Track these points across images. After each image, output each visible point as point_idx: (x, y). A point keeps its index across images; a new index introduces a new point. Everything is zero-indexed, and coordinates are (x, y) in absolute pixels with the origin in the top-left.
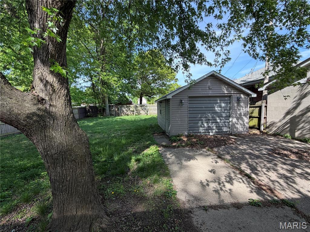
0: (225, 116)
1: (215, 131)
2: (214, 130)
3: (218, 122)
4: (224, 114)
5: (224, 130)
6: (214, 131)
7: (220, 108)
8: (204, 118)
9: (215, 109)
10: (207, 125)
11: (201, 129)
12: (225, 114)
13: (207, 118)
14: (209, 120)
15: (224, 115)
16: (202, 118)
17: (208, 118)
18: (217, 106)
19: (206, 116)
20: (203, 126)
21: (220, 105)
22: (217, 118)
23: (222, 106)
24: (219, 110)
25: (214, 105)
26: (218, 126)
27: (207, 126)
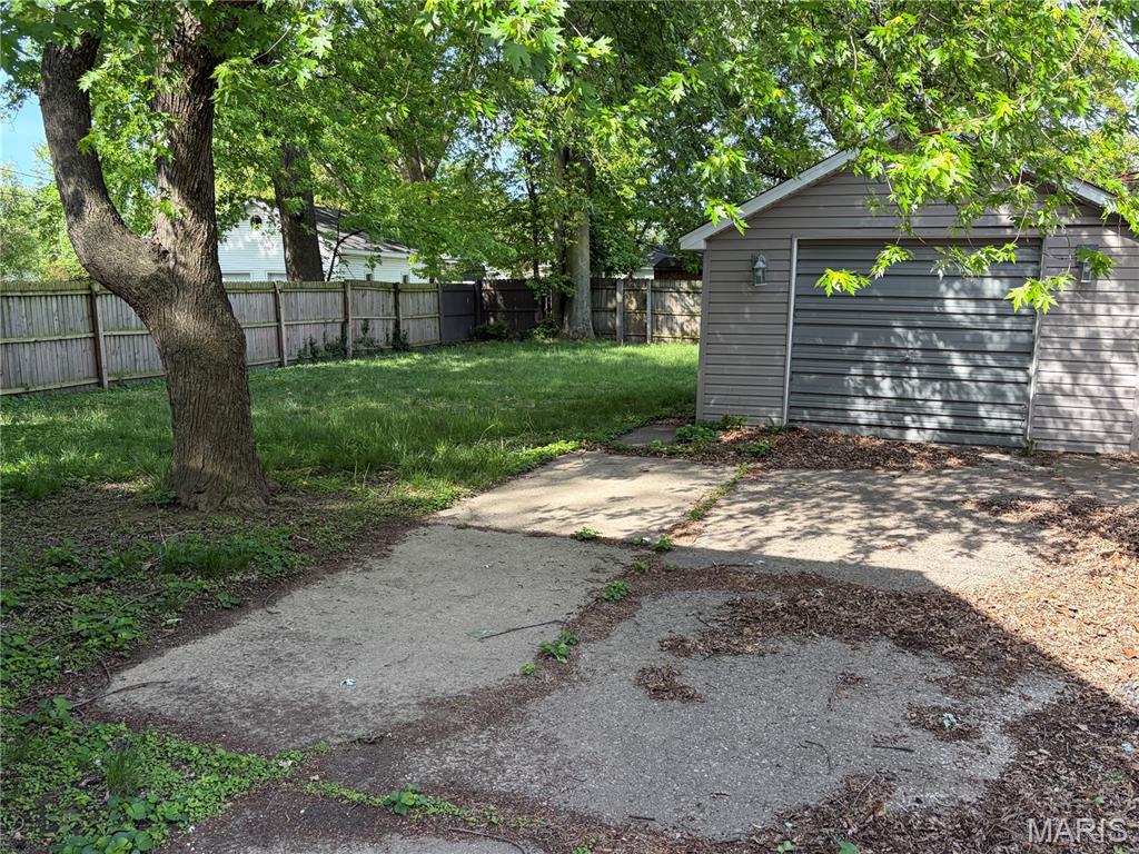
0: (1003, 347)
1: (935, 426)
2: (934, 419)
3: (958, 380)
4: (996, 336)
5: (992, 425)
6: (930, 423)
7: (972, 304)
8: (881, 352)
9: (943, 306)
10: (893, 388)
11: (861, 407)
12: (1002, 338)
13: (896, 353)
14: (907, 362)
15: (996, 342)
16: (869, 351)
17: (903, 352)
18: (956, 292)
19: (893, 339)
20: (870, 392)
21: (974, 289)
22: (956, 359)
23: (989, 294)
24: (965, 314)
25: (938, 289)
26: (955, 397)
27: (891, 394)
